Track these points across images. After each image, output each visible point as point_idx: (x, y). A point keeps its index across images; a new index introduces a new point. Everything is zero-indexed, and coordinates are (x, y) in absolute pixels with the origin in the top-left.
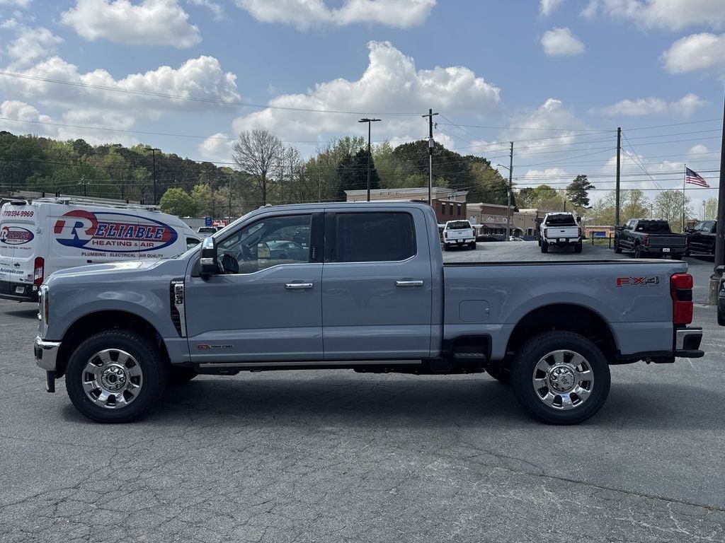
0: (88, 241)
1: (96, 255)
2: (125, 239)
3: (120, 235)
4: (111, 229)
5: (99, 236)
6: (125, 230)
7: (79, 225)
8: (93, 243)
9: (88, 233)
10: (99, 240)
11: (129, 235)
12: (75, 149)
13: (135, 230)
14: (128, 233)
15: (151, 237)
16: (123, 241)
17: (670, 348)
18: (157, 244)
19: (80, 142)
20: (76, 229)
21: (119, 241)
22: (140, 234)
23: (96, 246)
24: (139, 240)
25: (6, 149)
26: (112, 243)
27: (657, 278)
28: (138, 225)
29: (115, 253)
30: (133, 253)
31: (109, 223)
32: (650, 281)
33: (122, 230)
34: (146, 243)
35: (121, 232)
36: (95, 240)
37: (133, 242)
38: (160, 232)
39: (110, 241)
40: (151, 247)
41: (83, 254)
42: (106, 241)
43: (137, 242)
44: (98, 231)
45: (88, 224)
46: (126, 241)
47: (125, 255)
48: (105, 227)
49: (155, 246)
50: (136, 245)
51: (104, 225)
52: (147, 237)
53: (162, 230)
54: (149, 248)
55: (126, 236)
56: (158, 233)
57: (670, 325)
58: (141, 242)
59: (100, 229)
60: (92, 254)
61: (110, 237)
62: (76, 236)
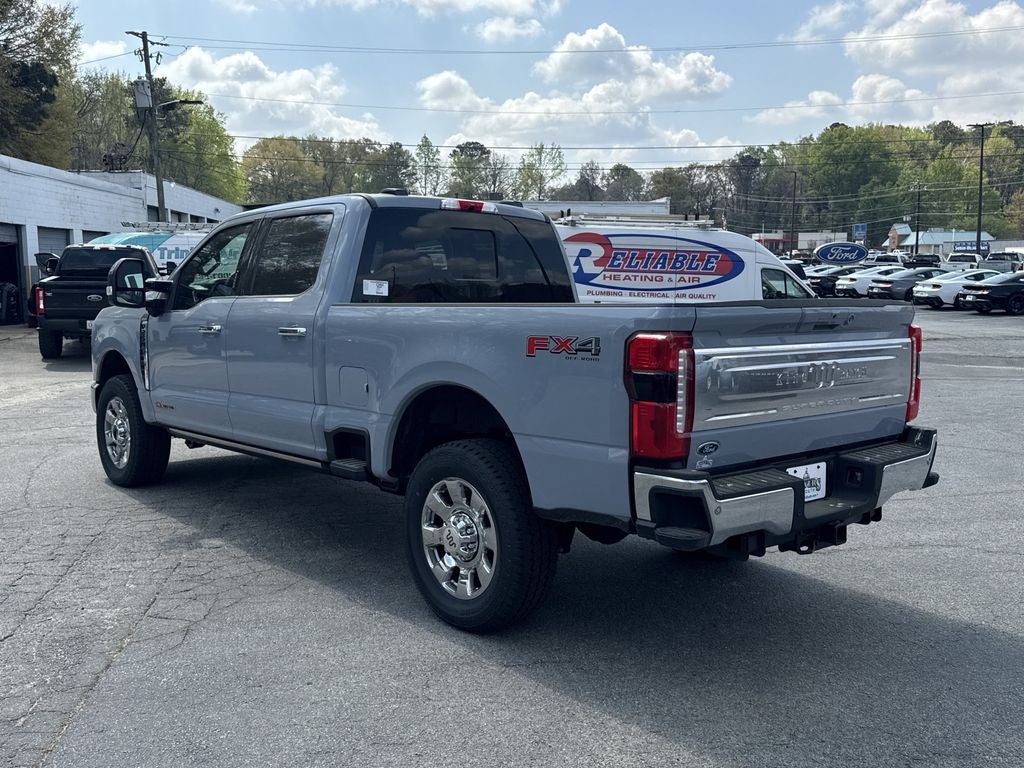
0: (596, 275)
1: (608, 294)
2: (652, 272)
3: (645, 266)
4: (632, 259)
5: (614, 268)
6: (654, 259)
7: (585, 253)
8: (605, 277)
9: (597, 263)
10: (613, 273)
11: (659, 266)
12: (936, 138)
13: (671, 259)
14: (658, 263)
15: (696, 268)
16: (649, 275)
17: (624, 512)
18: (705, 279)
19: (946, 125)
20: (581, 258)
21: (644, 274)
22: (678, 265)
23: (608, 282)
24: (676, 273)
25: (835, 148)
26: (633, 278)
27: (598, 340)
28: (677, 251)
29: (636, 292)
30: (665, 292)
31: (630, 250)
32: (584, 348)
33: (649, 258)
34: (686, 277)
35: (647, 262)
36: (608, 274)
37: (666, 277)
38: (712, 260)
39: (630, 274)
40: (696, 283)
41: (589, 292)
42: (623, 275)
43: (673, 276)
44: (613, 262)
45: (598, 251)
46: (655, 275)
47: (652, 295)
48: (623, 254)
49: (701, 282)
50: (670, 280)
51: (622, 252)
52: (690, 268)
53: (716, 258)
54: (691, 284)
55: (655, 267)
56: (708, 262)
57: (621, 455)
58: (679, 276)
59: (615, 258)
60: (602, 293)
61: (631, 268)
62: (581, 269)
